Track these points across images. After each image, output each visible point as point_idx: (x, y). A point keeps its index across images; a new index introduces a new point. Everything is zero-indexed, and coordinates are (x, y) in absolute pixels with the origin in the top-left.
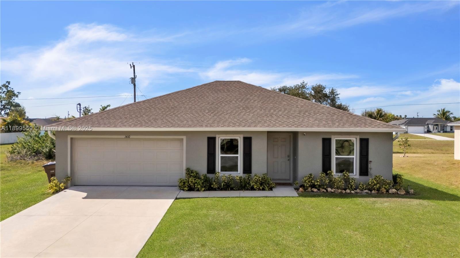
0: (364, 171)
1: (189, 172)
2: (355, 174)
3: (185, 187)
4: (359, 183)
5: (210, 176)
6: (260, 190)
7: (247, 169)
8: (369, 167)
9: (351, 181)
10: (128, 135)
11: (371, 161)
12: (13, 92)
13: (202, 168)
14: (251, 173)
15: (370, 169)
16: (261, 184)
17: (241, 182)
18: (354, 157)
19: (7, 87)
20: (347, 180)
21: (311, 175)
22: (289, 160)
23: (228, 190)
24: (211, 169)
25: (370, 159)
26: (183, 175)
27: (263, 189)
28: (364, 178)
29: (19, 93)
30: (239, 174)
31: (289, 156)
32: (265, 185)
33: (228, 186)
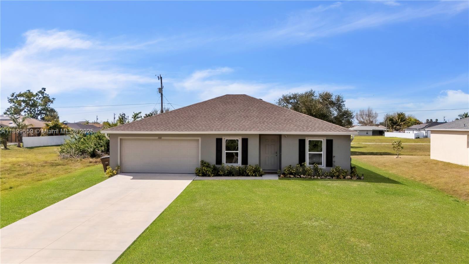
0: (329, 163)
1: (203, 163)
2: (323, 166)
3: (200, 173)
4: (324, 171)
5: (218, 166)
6: (253, 176)
7: (245, 161)
8: (333, 160)
9: (319, 171)
10: (160, 136)
11: (334, 156)
12: (48, 98)
13: (212, 160)
14: (247, 164)
15: (334, 162)
16: (254, 172)
17: (240, 170)
18: (322, 153)
19: (42, 93)
20: (316, 170)
21: (290, 166)
22: (276, 155)
23: (230, 176)
24: (219, 161)
26: (199, 166)
27: (256, 176)
28: (329, 168)
29: (54, 99)
30: (239, 165)
31: (276, 153)
32: (257, 172)
33: (230, 173)
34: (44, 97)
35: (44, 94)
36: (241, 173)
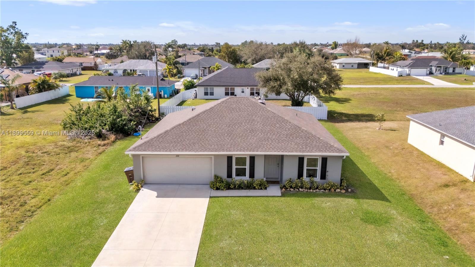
0: (323, 177)
1: (216, 177)
2: (318, 179)
3: (214, 187)
4: (319, 185)
5: (229, 180)
6: (259, 189)
7: (252, 175)
8: (327, 174)
9: (314, 184)
11: (328, 171)
12: (21, 33)
13: (223, 174)
14: (254, 178)
15: (327, 175)
16: (260, 186)
17: (248, 184)
18: (318, 168)
19: (13, 27)
20: (312, 182)
21: (291, 179)
22: (278, 166)
23: (240, 189)
24: (230, 175)
25: (327, 170)
26: (213, 179)
27: (261, 189)
28: (323, 181)
29: (27, 34)
30: (247, 178)
31: (278, 164)
32: (262, 186)
33: (240, 187)
34: (16, 33)
35: (16, 28)
36: (249, 186)
